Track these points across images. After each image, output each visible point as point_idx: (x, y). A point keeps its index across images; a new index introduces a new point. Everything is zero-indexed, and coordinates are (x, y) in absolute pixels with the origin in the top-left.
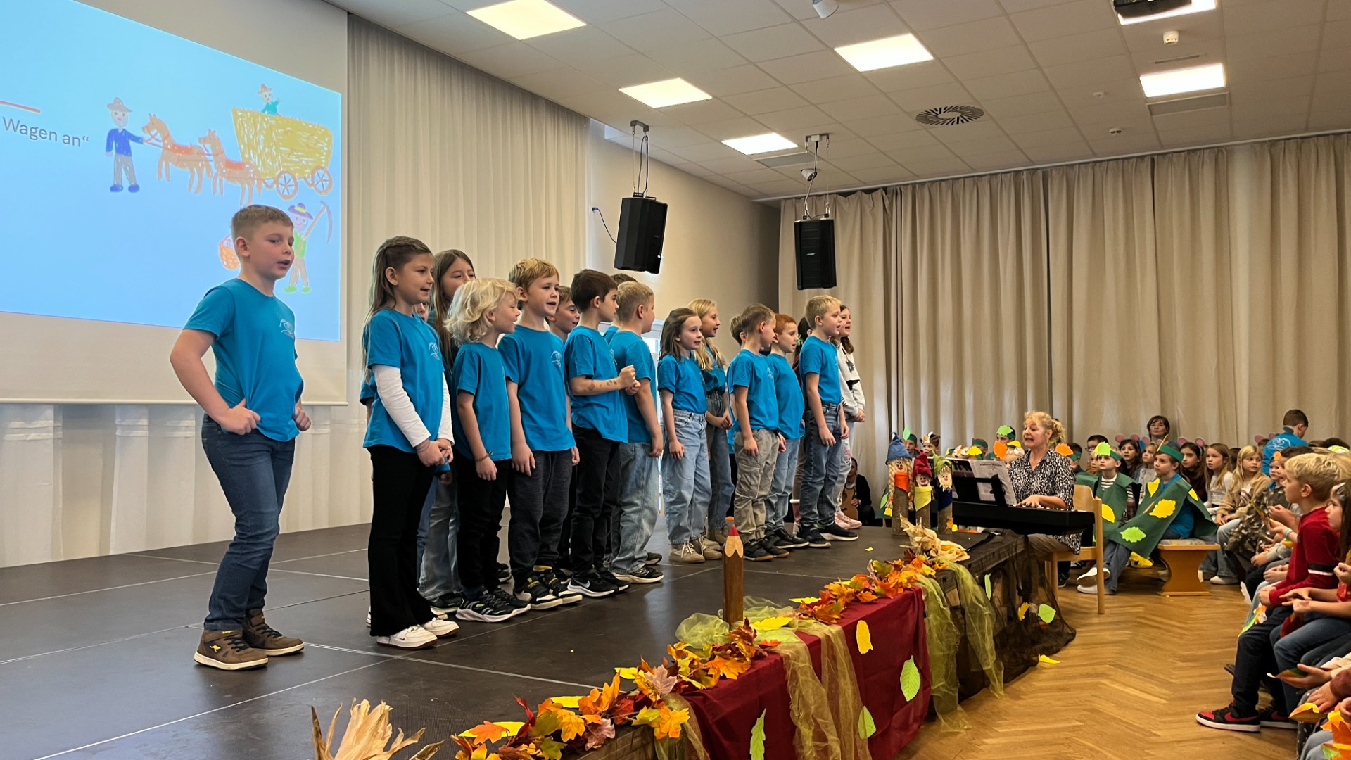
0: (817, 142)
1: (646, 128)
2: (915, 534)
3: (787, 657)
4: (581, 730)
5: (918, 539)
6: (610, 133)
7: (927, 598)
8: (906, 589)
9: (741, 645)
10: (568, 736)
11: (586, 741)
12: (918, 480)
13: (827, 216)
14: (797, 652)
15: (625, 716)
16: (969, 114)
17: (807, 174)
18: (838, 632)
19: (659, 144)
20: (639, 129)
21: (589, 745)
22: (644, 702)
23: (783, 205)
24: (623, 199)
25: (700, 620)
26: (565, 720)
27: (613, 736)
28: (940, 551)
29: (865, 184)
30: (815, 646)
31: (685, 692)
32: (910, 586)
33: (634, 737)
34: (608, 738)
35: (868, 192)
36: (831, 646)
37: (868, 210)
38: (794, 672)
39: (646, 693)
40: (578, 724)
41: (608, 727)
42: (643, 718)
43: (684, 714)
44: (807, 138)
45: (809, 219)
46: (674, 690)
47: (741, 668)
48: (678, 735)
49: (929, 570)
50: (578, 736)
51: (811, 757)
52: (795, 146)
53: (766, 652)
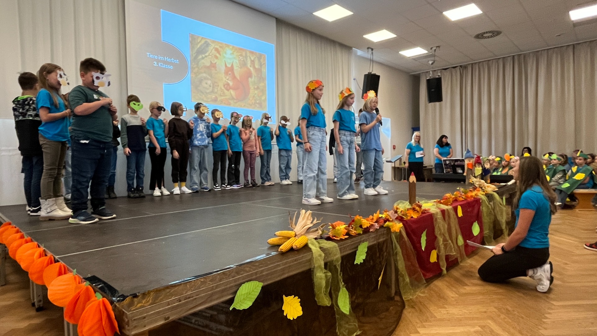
0: (435, 50)
1: (372, 50)
2: (476, 182)
3: (434, 214)
4: (369, 225)
5: (477, 183)
6: (359, 52)
7: (482, 201)
8: (474, 198)
9: (417, 208)
10: (364, 227)
11: (370, 229)
12: (477, 165)
13: (439, 76)
14: (437, 213)
15: (381, 224)
16: (496, 33)
17: (430, 62)
18: (451, 208)
19: (378, 56)
20: (370, 50)
21: (371, 230)
22: (386, 220)
23: (421, 74)
24: (365, 75)
25: (401, 202)
26: (363, 221)
27: (378, 228)
28: (486, 188)
29: (453, 65)
30: (443, 212)
31: (400, 219)
32: (476, 197)
33: (384, 231)
35: (454, 67)
36: (449, 213)
37: (454, 74)
38: (436, 219)
39: (387, 218)
40: (367, 223)
41: (377, 226)
42: (387, 225)
43: (401, 225)
44: (431, 48)
45: (432, 78)
46: (396, 218)
47: (418, 216)
48: (399, 231)
49: (482, 193)
50: (367, 227)
51: (442, 247)
52: (427, 52)
53: (426, 212)
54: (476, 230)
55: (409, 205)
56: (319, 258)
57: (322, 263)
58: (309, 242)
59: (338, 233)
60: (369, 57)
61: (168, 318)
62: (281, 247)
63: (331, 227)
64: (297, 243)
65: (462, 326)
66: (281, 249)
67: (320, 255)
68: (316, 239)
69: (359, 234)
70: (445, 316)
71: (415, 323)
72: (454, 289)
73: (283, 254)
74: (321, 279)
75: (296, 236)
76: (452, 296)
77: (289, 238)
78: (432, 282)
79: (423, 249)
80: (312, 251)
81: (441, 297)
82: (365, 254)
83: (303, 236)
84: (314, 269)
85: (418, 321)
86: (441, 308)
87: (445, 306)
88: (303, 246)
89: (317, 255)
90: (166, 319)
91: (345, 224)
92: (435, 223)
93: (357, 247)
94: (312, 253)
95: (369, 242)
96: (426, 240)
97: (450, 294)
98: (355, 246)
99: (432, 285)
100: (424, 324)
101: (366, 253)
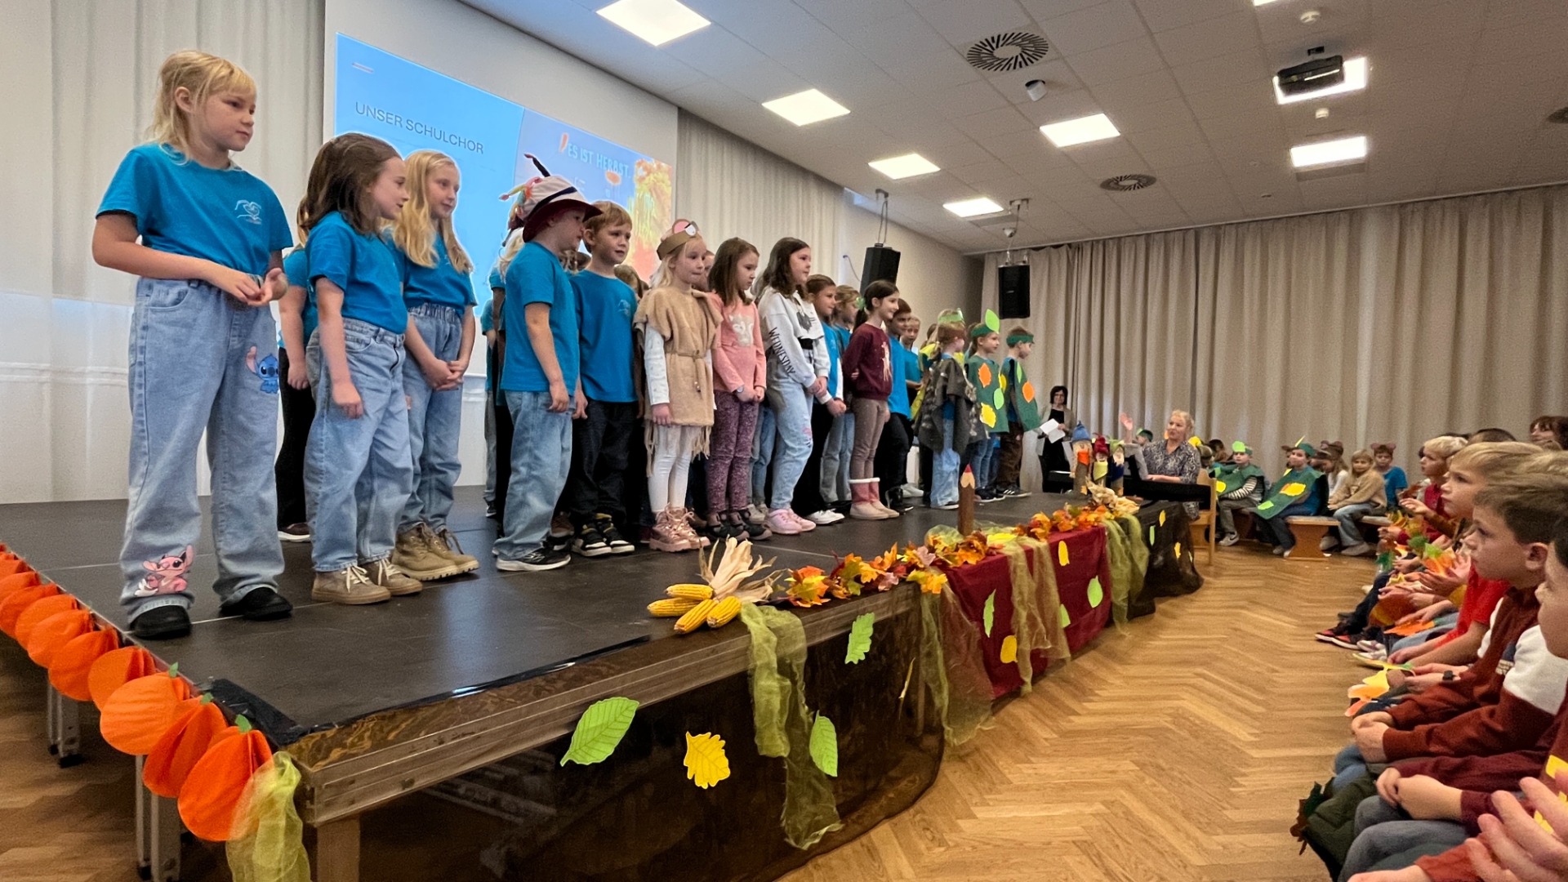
0: (1019, 206)
1: (886, 195)
2: (1097, 492)
3: (1010, 557)
4: (875, 577)
5: (1099, 495)
6: (858, 200)
7: (1109, 534)
8: (1093, 526)
9: (976, 543)
10: (864, 580)
11: (877, 586)
12: (1098, 457)
13: (1024, 262)
14: (1017, 555)
15: (901, 575)
16: (1144, 181)
17: (1008, 233)
18: (1045, 547)
19: (898, 208)
20: (881, 196)
21: (880, 588)
22: (911, 567)
23: (986, 256)
24: (869, 249)
25: (942, 529)
26: (863, 568)
27: (897, 583)
28: (1117, 505)
29: (1053, 241)
30: (1029, 553)
31: (941, 565)
32: (1096, 524)
33: (908, 590)
34: (893, 585)
35: (1057, 247)
36: (1041, 556)
37: (1054, 261)
38: (1015, 569)
39: (913, 562)
40: (872, 573)
41: (892, 578)
42: (913, 577)
43: (942, 578)
44: (1011, 202)
45: (1010, 265)
46: (933, 564)
47: (978, 559)
48: (939, 592)
49: (1108, 514)
50: (872, 580)
51: (1025, 630)
52: (1001, 209)
53: (995, 552)
54: (1095, 595)
55: (958, 536)
56: (765, 645)
57: (774, 659)
58: (743, 611)
59: (807, 592)
60: (880, 212)
61: (412, 782)
62: (679, 622)
63: (792, 579)
64: (717, 613)
65: (1067, 802)
66: (679, 625)
67: (768, 641)
68: (758, 604)
69: (854, 597)
70: (1030, 781)
71: (967, 797)
72: (1048, 722)
73: (682, 635)
74: (770, 693)
75: (713, 596)
76: (1046, 736)
77: (697, 601)
78: (1003, 707)
79: (988, 632)
80: (749, 633)
81: (1022, 739)
82: (869, 642)
83: (729, 598)
84: (754, 670)
85: (975, 793)
86: (1023, 762)
87: (1032, 759)
88: (730, 618)
89: (761, 641)
90: (405, 785)
91: (822, 574)
92: (1012, 577)
93: (850, 625)
94: (750, 637)
95: (877, 615)
96: (994, 614)
97: (1042, 733)
98: (844, 622)
99: (1002, 713)
100: (986, 797)
101: (872, 638)
